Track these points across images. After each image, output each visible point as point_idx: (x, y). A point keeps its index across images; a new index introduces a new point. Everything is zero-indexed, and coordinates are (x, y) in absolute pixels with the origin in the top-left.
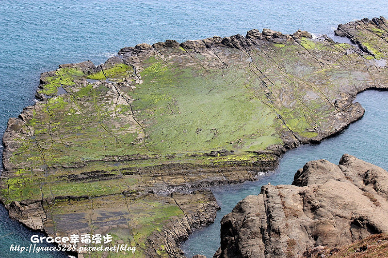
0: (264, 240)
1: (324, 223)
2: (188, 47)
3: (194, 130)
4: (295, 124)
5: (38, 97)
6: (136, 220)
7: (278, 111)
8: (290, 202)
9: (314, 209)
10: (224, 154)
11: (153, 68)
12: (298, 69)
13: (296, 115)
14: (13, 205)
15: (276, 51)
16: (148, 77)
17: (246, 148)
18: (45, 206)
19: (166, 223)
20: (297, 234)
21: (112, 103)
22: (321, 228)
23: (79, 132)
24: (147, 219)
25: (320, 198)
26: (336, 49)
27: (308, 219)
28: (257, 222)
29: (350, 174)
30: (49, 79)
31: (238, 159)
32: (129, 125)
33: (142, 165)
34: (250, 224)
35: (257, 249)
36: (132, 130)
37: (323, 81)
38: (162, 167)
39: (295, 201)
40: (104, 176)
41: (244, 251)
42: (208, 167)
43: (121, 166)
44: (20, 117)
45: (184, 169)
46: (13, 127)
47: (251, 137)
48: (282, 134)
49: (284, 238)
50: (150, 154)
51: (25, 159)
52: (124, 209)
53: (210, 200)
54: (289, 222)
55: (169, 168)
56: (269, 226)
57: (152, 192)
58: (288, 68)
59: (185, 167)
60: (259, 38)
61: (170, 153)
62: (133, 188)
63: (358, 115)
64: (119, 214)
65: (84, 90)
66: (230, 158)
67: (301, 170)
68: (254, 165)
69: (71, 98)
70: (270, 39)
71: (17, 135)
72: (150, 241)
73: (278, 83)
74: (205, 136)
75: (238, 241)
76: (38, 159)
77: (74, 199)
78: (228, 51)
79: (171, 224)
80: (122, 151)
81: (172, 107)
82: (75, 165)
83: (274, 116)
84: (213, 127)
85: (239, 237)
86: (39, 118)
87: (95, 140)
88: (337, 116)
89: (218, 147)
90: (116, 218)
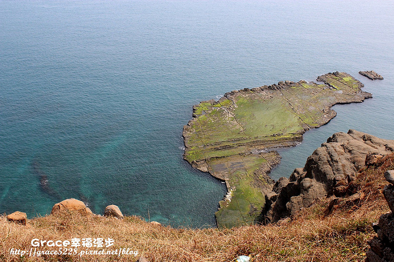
0: (330, 165)
1: (356, 157)
2: (254, 91)
3: (264, 126)
4: (307, 121)
5: (194, 116)
6: (247, 165)
7: (298, 115)
9: (350, 151)
10: (279, 135)
11: (241, 100)
12: (304, 97)
13: (307, 117)
14: (193, 162)
15: (292, 90)
16: (240, 105)
17: (288, 132)
18: (207, 162)
19: (261, 166)
20: (345, 162)
21: (227, 117)
22: (356, 159)
23: (215, 130)
24: (252, 164)
25: (351, 146)
26: (319, 87)
27: (348, 156)
28: (325, 158)
29: (355, 137)
30: (197, 108)
31: (285, 137)
32: (236, 125)
33: (245, 142)
35: (329, 169)
36: (238, 127)
37: (315, 101)
38: (253, 142)
39: (340, 148)
40: (230, 147)
42: (273, 141)
43: (236, 143)
44: (188, 125)
45: (263, 143)
46: (186, 129)
47: (289, 127)
48: (302, 125)
49: (340, 164)
50: (247, 137)
51: (194, 142)
52: (241, 161)
53: (277, 155)
54: (340, 157)
55: (256, 143)
56: (332, 159)
57: (251, 153)
58: (299, 97)
59: (263, 141)
60: (284, 85)
61: (256, 136)
62: (243, 152)
63: (334, 115)
64: (240, 163)
65: (213, 112)
66: (282, 137)
67: (331, 137)
68: (293, 139)
69: (208, 116)
70: (289, 85)
71: (189, 132)
72: (255, 174)
73: (296, 103)
74: (269, 128)
76: (200, 142)
77: (219, 158)
78: (271, 91)
80: (234, 137)
81: (252, 116)
82: (216, 144)
83: (297, 118)
84: (272, 124)
86: (196, 125)
87: (222, 133)
88: (325, 116)
89: (275, 132)
90: (238, 165)
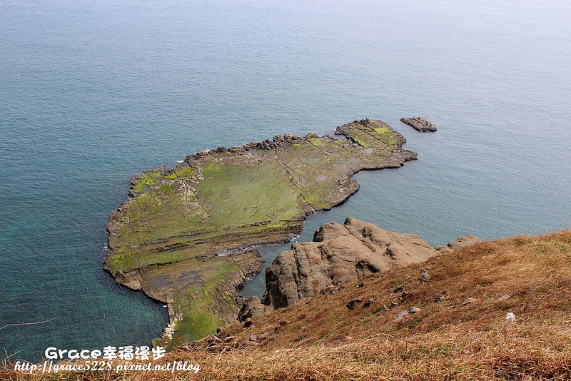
0: (296, 282)
1: (337, 267)
2: (233, 152)
3: (242, 209)
4: (312, 199)
5: (131, 195)
6: (207, 276)
7: (299, 191)
8: (312, 254)
9: (329, 257)
10: (264, 223)
11: (210, 168)
12: (311, 160)
13: (312, 192)
14: (117, 274)
15: (295, 149)
16: (206, 175)
17: (279, 219)
18: (142, 272)
19: (228, 277)
20: (319, 276)
21: (183, 195)
22: (335, 270)
23: (161, 217)
24: (214, 274)
25: (333, 249)
26: (337, 144)
27: (326, 265)
28: (290, 270)
29: (352, 230)
30: (138, 181)
31: (274, 226)
32: (197, 209)
33: (208, 236)
34: (286, 272)
35: (292, 289)
36: (199, 212)
37: (329, 167)
38: (222, 237)
39: (315, 253)
40: (182, 246)
41: (283, 291)
42: (254, 234)
43: (193, 239)
44: (119, 210)
45: (237, 237)
46: (114, 218)
47: (282, 210)
48: (303, 206)
49: (310, 280)
50: (213, 228)
51: (124, 240)
52: (198, 268)
53: (257, 257)
54: (313, 268)
55: (227, 237)
56: (299, 272)
57: (216, 255)
58: (304, 160)
59: (238, 235)
60: (282, 141)
61: (227, 226)
62: (203, 253)
63: (356, 189)
64: (195, 272)
65: (163, 187)
66: (269, 226)
67: (318, 231)
68: (286, 229)
69: (154, 194)
70: (290, 141)
71: (118, 223)
72: (217, 290)
73: (298, 171)
74: (250, 212)
75: (277, 284)
76: (134, 239)
77: (161, 265)
78: (261, 152)
79: (231, 276)
80: (193, 228)
81: (225, 193)
82: (161, 241)
83: (297, 194)
84: (255, 205)
85: (278, 282)
86: (132, 210)
87: (173, 222)
88: (341, 191)
89: (259, 219)
90: (192, 276)
